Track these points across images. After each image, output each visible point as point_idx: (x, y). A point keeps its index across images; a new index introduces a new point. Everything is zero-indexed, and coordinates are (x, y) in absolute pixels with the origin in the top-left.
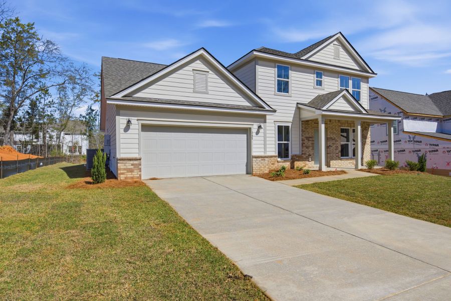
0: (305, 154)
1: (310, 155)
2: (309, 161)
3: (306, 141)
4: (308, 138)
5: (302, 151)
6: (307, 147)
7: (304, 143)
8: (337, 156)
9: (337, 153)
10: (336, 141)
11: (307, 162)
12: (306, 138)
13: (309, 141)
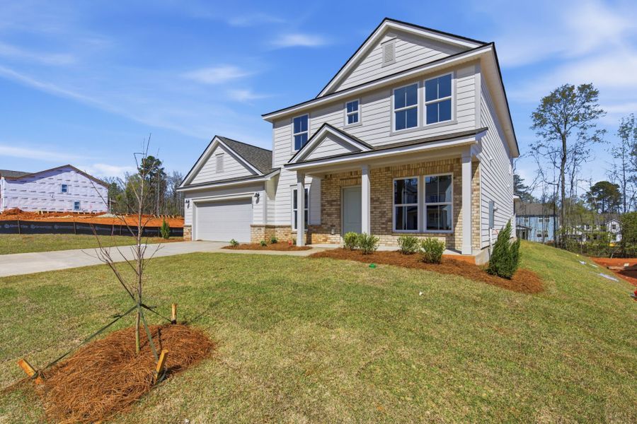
0: (326, 224)
1: (332, 226)
2: (331, 234)
3: (327, 207)
4: (330, 203)
5: (322, 220)
6: (329, 215)
7: (325, 210)
8: (382, 228)
9: (383, 224)
10: (381, 203)
11: (329, 236)
12: (328, 201)
13: (332, 205)
